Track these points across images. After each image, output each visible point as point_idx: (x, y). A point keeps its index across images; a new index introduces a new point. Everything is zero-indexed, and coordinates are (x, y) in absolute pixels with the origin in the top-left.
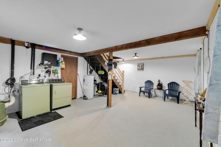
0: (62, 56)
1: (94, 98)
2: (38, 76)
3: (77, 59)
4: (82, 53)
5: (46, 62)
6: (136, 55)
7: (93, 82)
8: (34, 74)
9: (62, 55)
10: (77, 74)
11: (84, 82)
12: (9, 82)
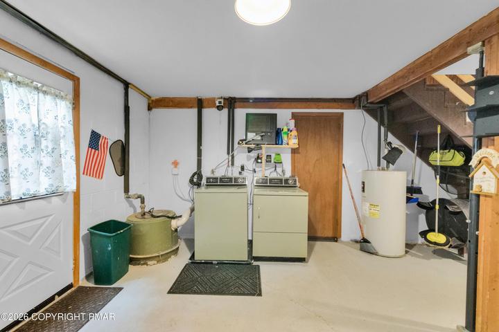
0: (294, 116)
1: (408, 256)
2: (240, 170)
3: (340, 117)
4: (356, 97)
5: (251, 136)
7: (402, 195)
8: (233, 164)
9: (293, 113)
10: (339, 166)
11: (363, 191)
12: (195, 180)
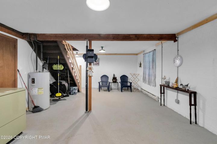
3: (16, 41)
6: (102, 48)
11: (33, 83)
